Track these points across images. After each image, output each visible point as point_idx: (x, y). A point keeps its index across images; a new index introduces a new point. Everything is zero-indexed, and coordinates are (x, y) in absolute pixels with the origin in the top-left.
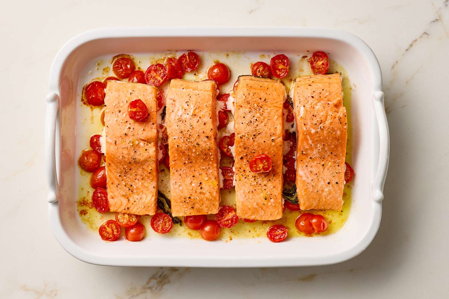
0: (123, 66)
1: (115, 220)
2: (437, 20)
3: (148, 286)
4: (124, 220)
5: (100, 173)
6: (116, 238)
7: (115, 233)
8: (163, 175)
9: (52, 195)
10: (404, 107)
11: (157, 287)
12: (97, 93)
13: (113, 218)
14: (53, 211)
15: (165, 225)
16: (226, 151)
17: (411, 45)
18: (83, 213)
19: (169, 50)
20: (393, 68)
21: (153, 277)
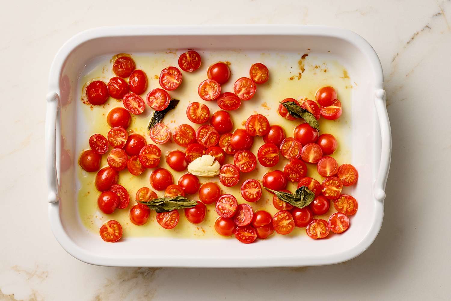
0: (123, 65)
2: (439, 14)
6: (117, 239)
7: (117, 234)
9: (52, 195)
10: (403, 100)
12: (99, 92)
14: (53, 211)
17: (412, 38)
19: (169, 49)
20: (394, 61)
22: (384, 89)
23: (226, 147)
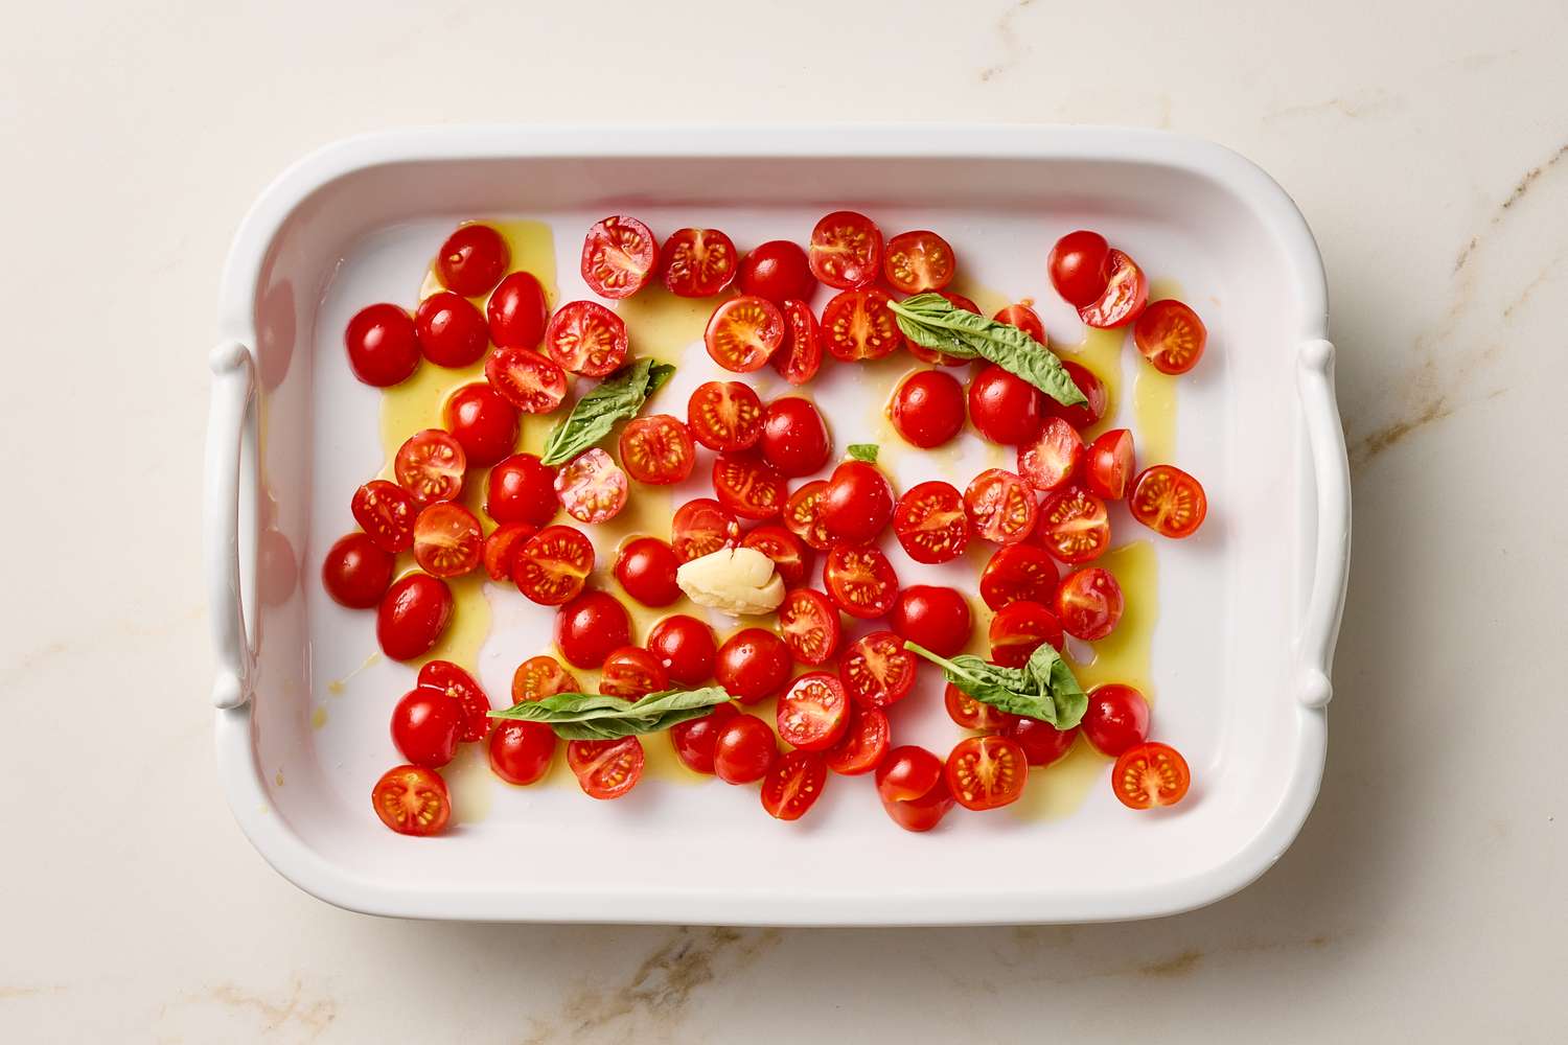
3: (640, 989)
9: (227, 684)
10: (1495, 394)
11: (671, 993)
17: (1520, 190)
20: (1460, 266)
21: (657, 961)
22: (1330, 339)
23: (807, 528)
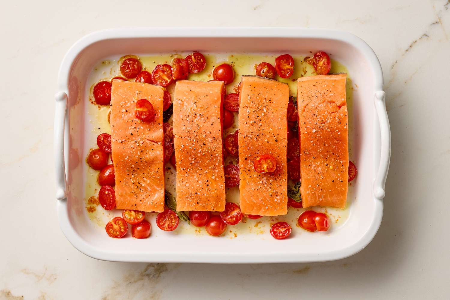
0: (130, 66)
1: (122, 217)
2: (436, 22)
4: (130, 217)
5: (108, 171)
6: (123, 235)
7: (122, 230)
8: (169, 173)
9: (60, 192)
11: (155, 274)
12: (105, 92)
13: (120, 215)
14: (61, 208)
15: (172, 222)
16: (230, 150)
17: (411, 46)
18: (91, 210)
19: (175, 51)
20: (392, 68)
21: (151, 265)
